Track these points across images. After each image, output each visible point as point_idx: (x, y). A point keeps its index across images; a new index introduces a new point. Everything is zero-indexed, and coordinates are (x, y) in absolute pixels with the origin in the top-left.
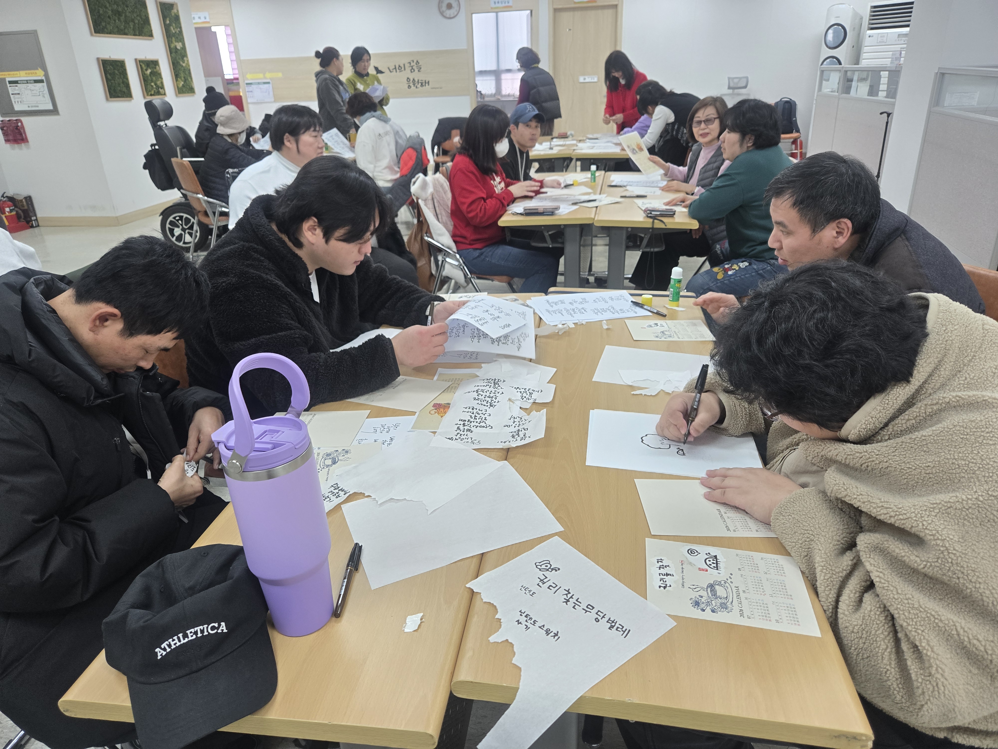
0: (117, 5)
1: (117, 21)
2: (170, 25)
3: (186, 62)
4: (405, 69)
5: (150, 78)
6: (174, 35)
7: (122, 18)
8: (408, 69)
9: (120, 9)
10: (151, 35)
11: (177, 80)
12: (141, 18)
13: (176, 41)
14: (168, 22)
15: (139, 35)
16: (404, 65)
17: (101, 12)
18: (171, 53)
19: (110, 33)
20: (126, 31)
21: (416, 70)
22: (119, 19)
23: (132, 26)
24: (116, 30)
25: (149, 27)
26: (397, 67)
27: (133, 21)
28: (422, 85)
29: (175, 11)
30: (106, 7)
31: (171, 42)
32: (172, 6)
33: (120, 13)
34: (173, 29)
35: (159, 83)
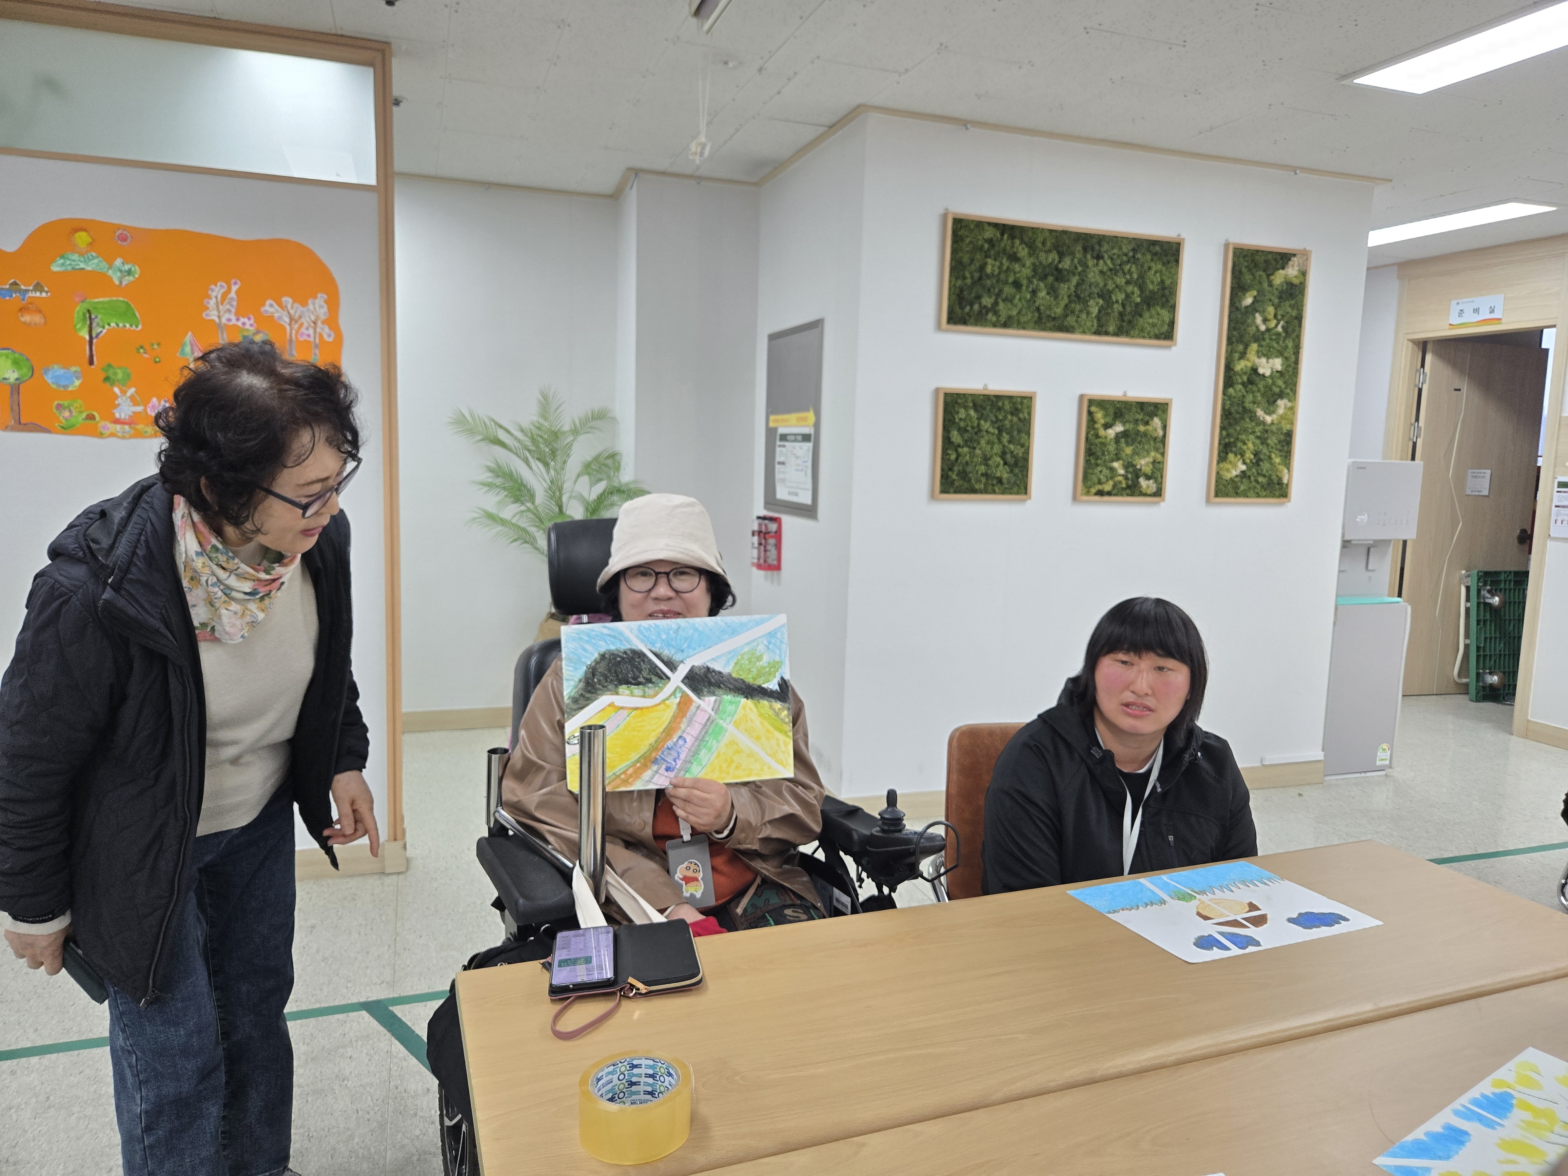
0: (1061, 255)
1: (1042, 294)
2: (1253, 309)
3: (1281, 411)
5: (1112, 448)
6: (1259, 337)
9: (1066, 264)
10: (1167, 334)
11: (1222, 458)
12: (1141, 288)
13: (1259, 354)
14: (1248, 301)
15: (1116, 334)
17: (989, 269)
18: (1228, 383)
19: (1005, 325)
20: (1071, 320)
22: (1053, 291)
23: (1095, 311)
24: (1029, 316)
25: (1165, 313)
27: (1105, 297)
29: (1291, 271)
30: (1014, 258)
31: (1243, 355)
32: (1283, 258)
33: (1060, 275)
34: (1265, 320)
35: (1144, 463)
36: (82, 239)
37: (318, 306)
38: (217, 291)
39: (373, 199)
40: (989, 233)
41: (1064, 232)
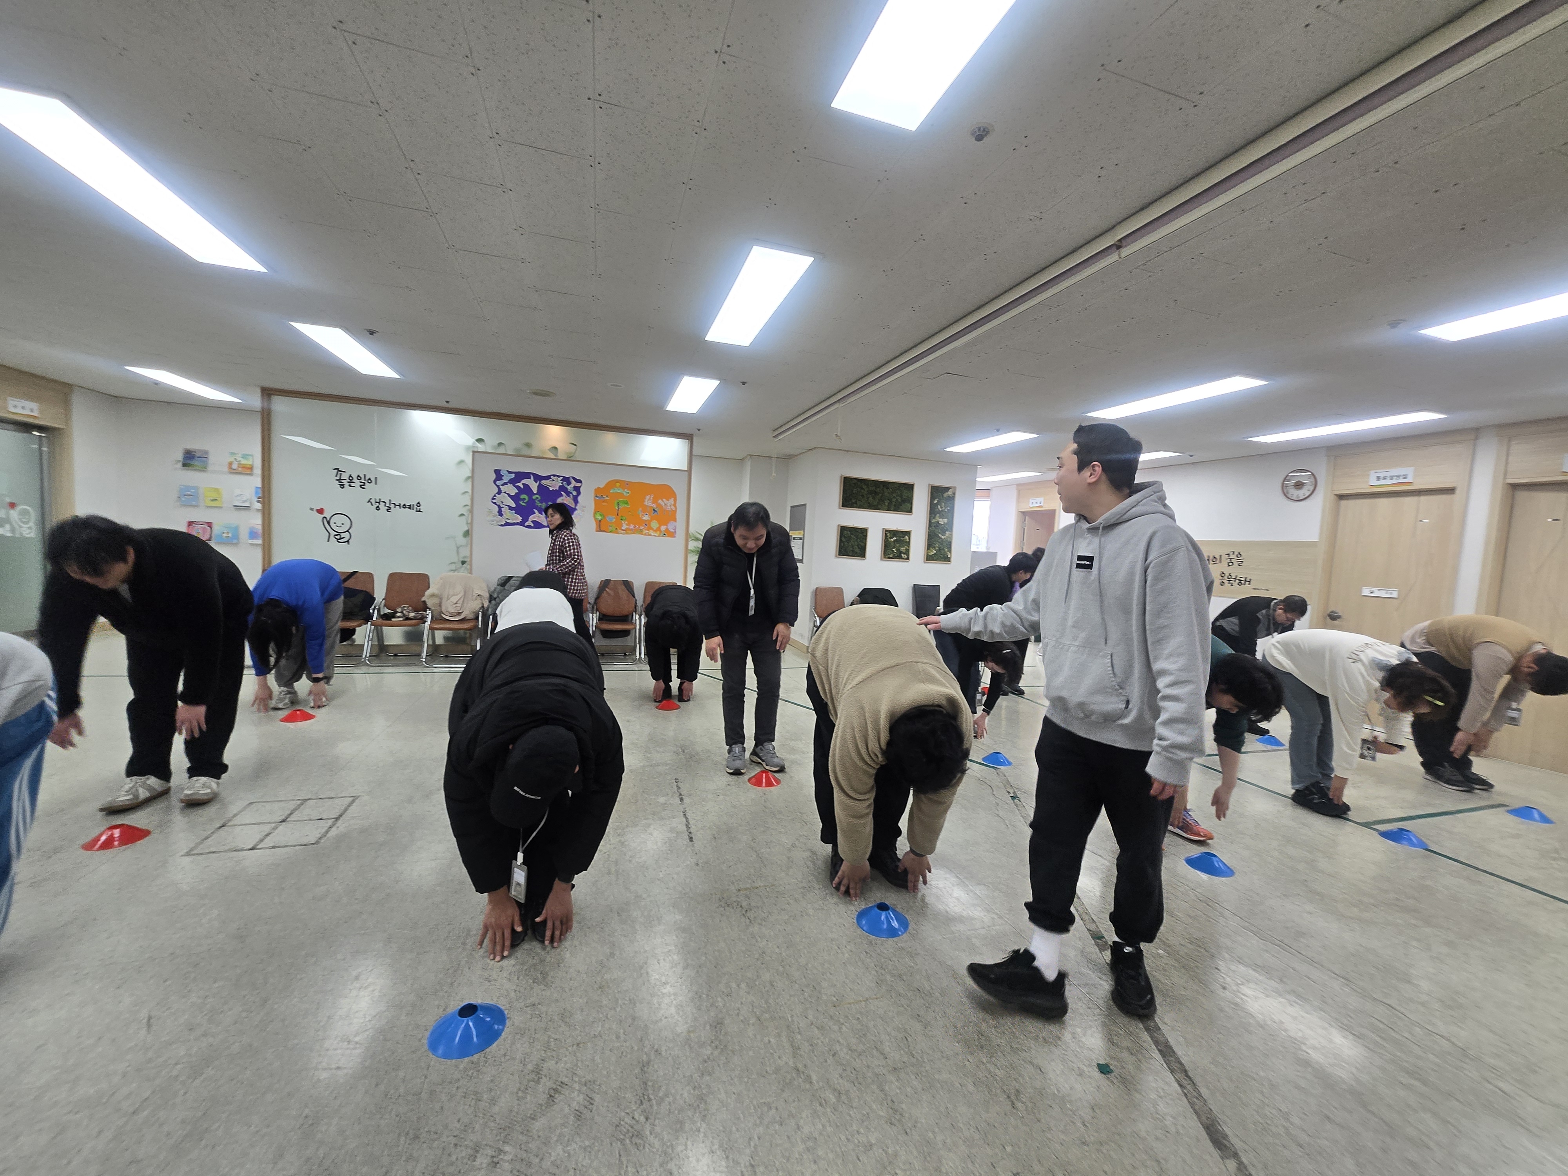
0: (876, 488)
1: (871, 499)
3: (947, 535)
4: (1220, 562)
5: (892, 544)
6: (939, 512)
7: (878, 497)
8: (1225, 562)
9: (878, 490)
10: (910, 511)
11: (928, 549)
12: (902, 498)
13: (940, 518)
14: (936, 501)
15: (893, 511)
16: (1221, 556)
17: (854, 491)
18: (930, 526)
19: (859, 507)
20: (879, 506)
21: (1236, 564)
22: (874, 498)
23: (887, 504)
24: (866, 505)
25: (909, 505)
26: (1211, 558)
27: (890, 500)
28: (1240, 583)
29: (950, 493)
30: (862, 488)
31: (934, 518)
32: (947, 489)
33: (876, 493)
34: (941, 508)
35: (902, 549)
36: (618, 484)
37: (672, 501)
38: (648, 497)
39: (687, 473)
40: (855, 481)
41: (878, 481)
